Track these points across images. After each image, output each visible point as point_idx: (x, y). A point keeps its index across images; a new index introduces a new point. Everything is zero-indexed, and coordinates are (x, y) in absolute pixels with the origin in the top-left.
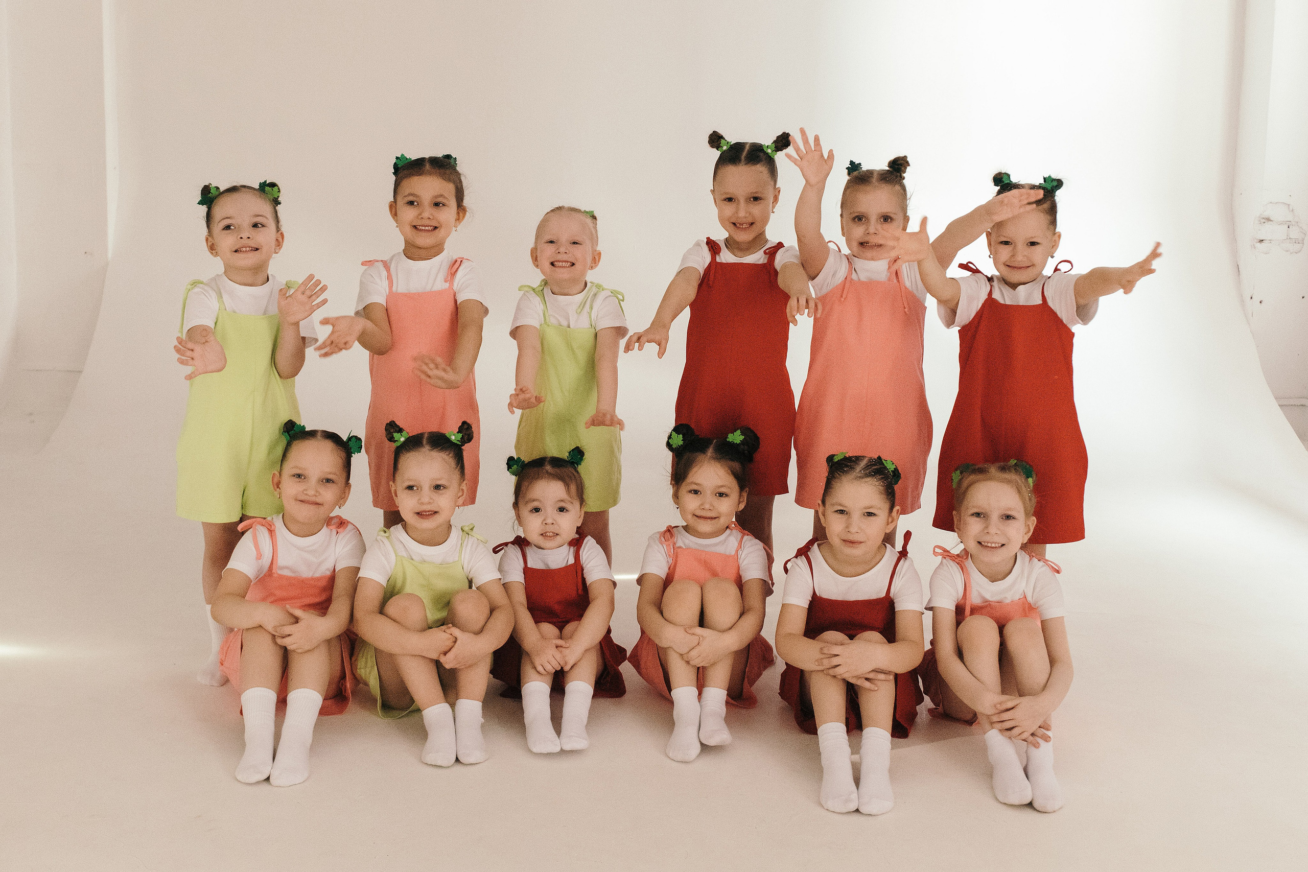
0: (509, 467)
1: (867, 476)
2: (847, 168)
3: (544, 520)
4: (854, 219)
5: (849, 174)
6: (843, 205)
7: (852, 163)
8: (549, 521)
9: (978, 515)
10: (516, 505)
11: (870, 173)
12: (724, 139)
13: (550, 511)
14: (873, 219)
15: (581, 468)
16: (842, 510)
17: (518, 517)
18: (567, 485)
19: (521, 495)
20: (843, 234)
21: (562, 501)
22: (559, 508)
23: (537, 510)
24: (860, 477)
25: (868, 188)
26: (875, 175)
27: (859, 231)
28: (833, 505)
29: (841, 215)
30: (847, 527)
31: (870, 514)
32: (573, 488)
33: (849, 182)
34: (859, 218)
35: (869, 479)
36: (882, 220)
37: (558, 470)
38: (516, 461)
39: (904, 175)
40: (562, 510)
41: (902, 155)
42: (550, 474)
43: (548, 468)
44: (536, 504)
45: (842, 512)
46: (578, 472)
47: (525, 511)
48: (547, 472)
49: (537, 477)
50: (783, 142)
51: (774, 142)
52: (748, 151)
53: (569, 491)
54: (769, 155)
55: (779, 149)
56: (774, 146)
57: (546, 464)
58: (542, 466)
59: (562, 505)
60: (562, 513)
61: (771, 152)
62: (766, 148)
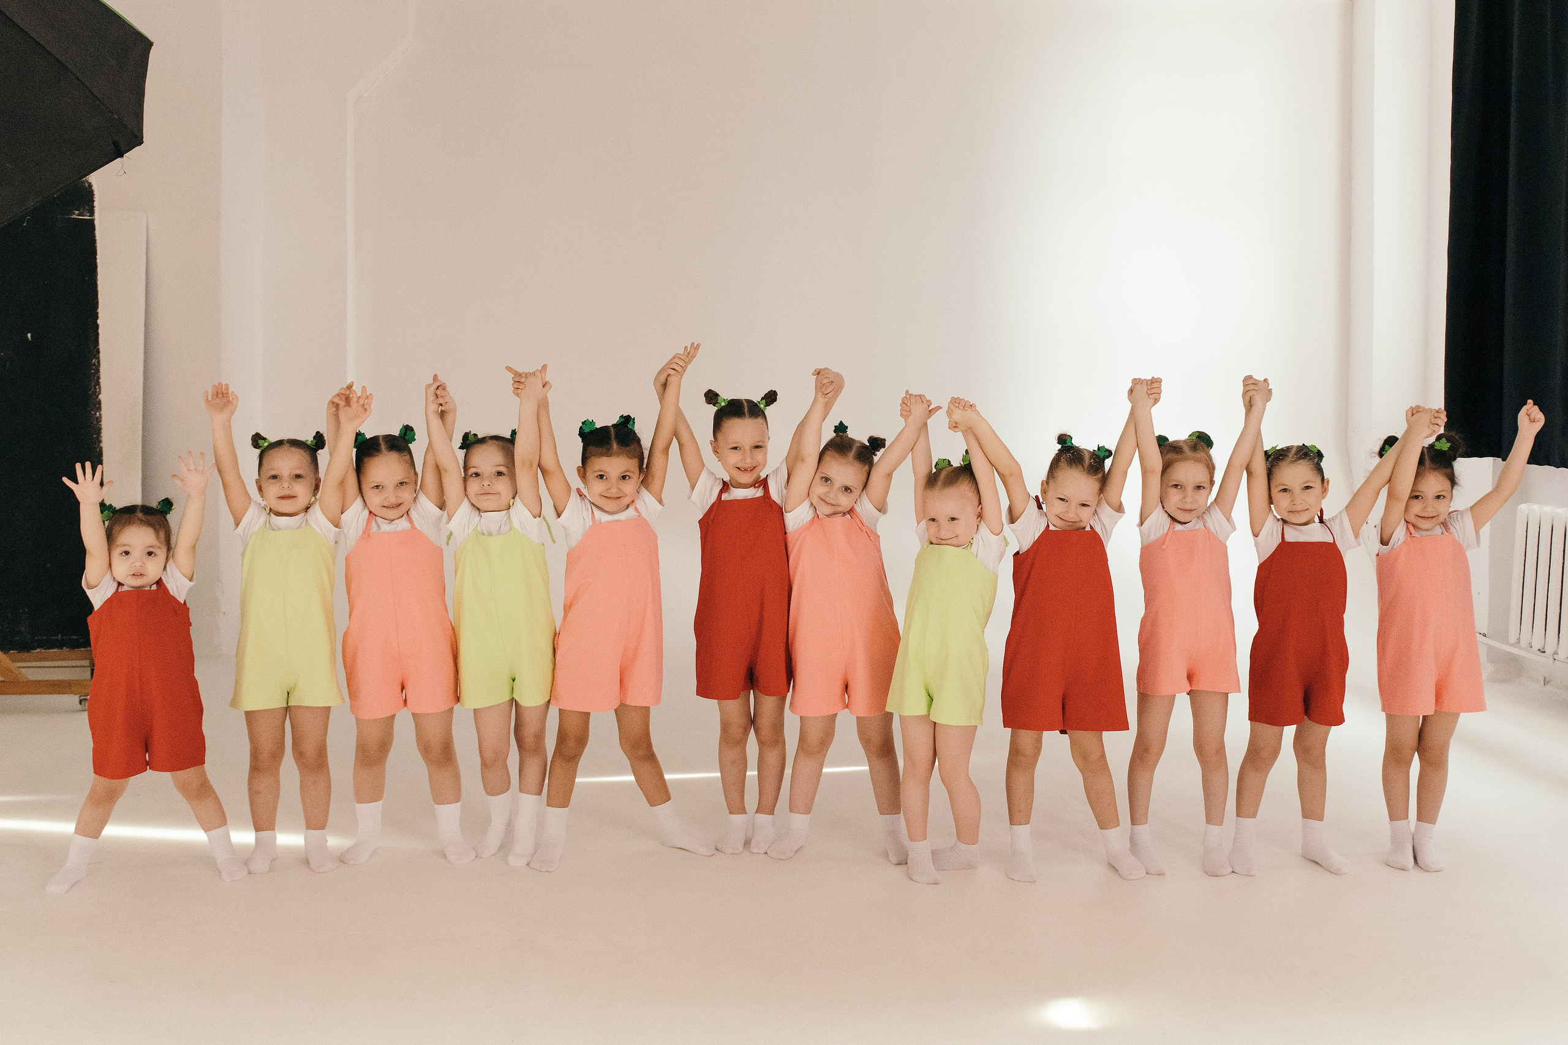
1: (1299, 459)
3: (134, 563)
5: (836, 432)
7: (841, 424)
8: (139, 564)
9: (1176, 486)
12: (719, 396)
13: (139, 554)
15: (168, 517)
16: (1285, 489)
18: (157, 531)
21: (151, 545)
22: (147, 552)
23: (127, 553)
24: (1294, 461)
28: (1277, 486)
30: (1293, 501)
31: (1308, 488)
32: (162, 534)
35: (1301, 461)
38: (108, 506)
40: (150, 554)
42: (142, 522)
43: (140, 515)
44: (126, 547)
45: (1285, 490)
46: (167, 521)
47: (116, 553)
48: (139, 519)
49: (129, 522)
50: (771, 397)
51: (762, 399)
52: (748, 406)
53: (158, 537)
54: (760, 409)
55: (767, 404)
56: (764, 401)
57: (138, 511)
58: (133, 513)
59: (151, 550)
60: (150, 557)
61: (762, 406)
62: (757, 403)
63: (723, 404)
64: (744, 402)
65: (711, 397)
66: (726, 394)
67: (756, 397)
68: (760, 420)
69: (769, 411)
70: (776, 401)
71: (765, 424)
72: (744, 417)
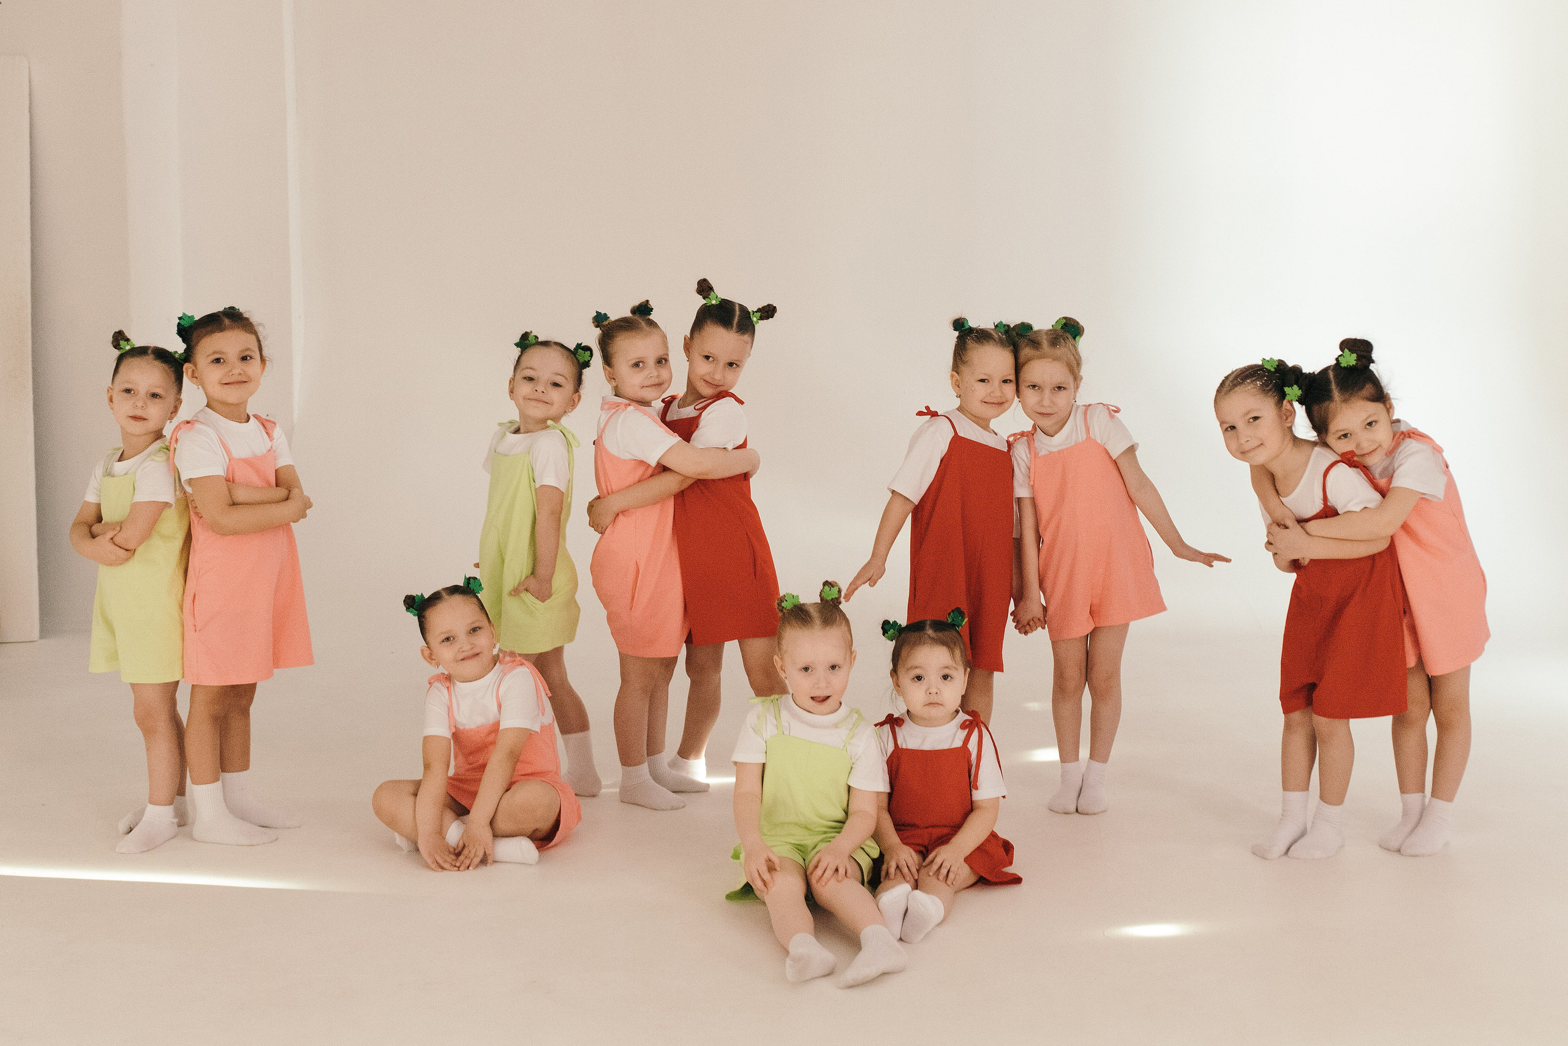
0: (885, 632)
3: (928, 689)
8: (933, 690)
10: (894, 672)
12: (713, 291)
13: (933, 678)
17: (897, 685)
18: (951, 651)
19: (900, 662)
21: (947, 667)
22: (943, 676)
23: (919, 678)
32: (959, 654)
37: (940, 635)
38: (892, 625)
40: (945, 677)
42: (933, 639)
43: (930, 632)
44: (918, 672)
46: (961, 634)
47: (906, 679)
48: (929, 635)
49: (919, 642)
50: (768, 312)
51: (759, 310)
52: (739, 316)
53: (953, 657)
54: (752, 322)
55: (761, 318)
56: (759, 314)
57: (928, 627)
58: (923, 630)
59: (947, 671)
60: (946, 682)
61: (755, 319)
62: (751, 313)
64: (737, 308)
65: (704, 288)
67: (754, 305)
68: (747, 335)
69: (761, 327)
70: (772, 317)
72: (732, 327)
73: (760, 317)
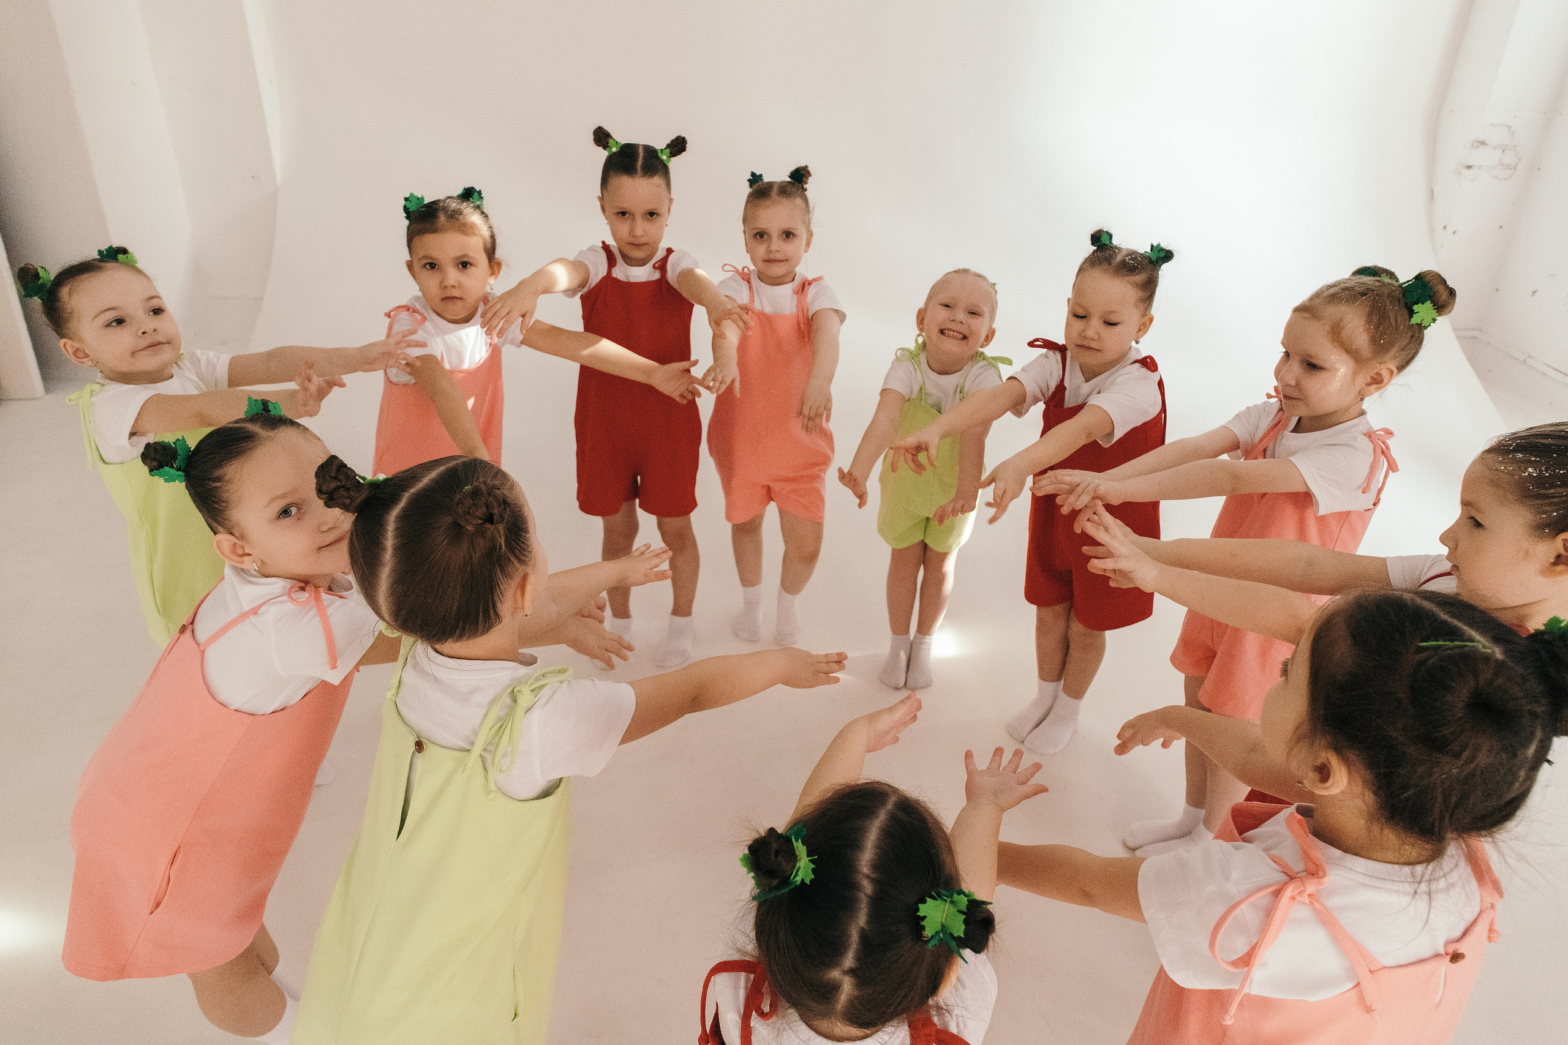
2: (748, 180)
4: (756, 235)
5: (751, 186)
6: (745, 220)
7: (753, 174)
11: (770, 185)
12: (612, 138)
14: (775, 234)
20: (748, 252)
25: (768, 203)
26: (775, 188)
27: (761, 250)
29: (744, 232)
33: (750, 196)
34: (761, 235)
36: (784, 237)
39: (806, 186)
41: (803, 165)
50: (678, 146)
51: (668, 146)
52: (644, 158)
54: (662, 161)
55: (673, 154)
56: (668, 150)
61: (664, 157)
62: (659, 152)
63: (614, 150)
64: (641, 151)
65: (601, 137)
66: (621, 136)
67: (660, 143)
68: (657, 180)
69: (675, 164)
70: (684, 150)
71: (664, 186)
72: (636, 172)
73: (671, 153)
